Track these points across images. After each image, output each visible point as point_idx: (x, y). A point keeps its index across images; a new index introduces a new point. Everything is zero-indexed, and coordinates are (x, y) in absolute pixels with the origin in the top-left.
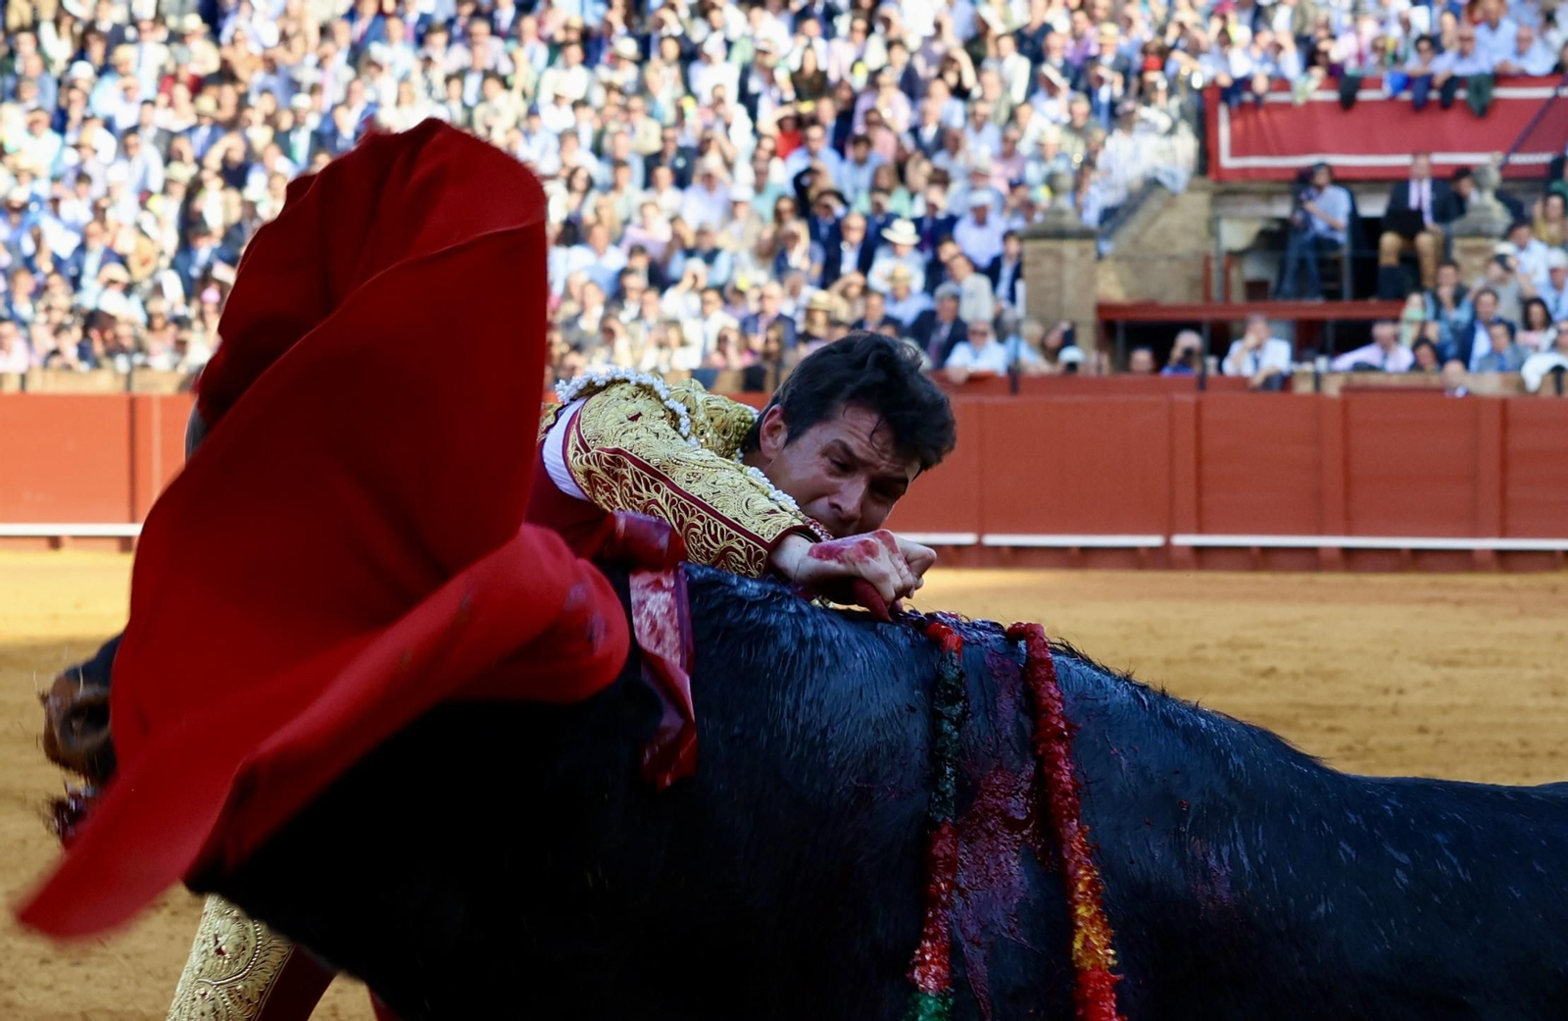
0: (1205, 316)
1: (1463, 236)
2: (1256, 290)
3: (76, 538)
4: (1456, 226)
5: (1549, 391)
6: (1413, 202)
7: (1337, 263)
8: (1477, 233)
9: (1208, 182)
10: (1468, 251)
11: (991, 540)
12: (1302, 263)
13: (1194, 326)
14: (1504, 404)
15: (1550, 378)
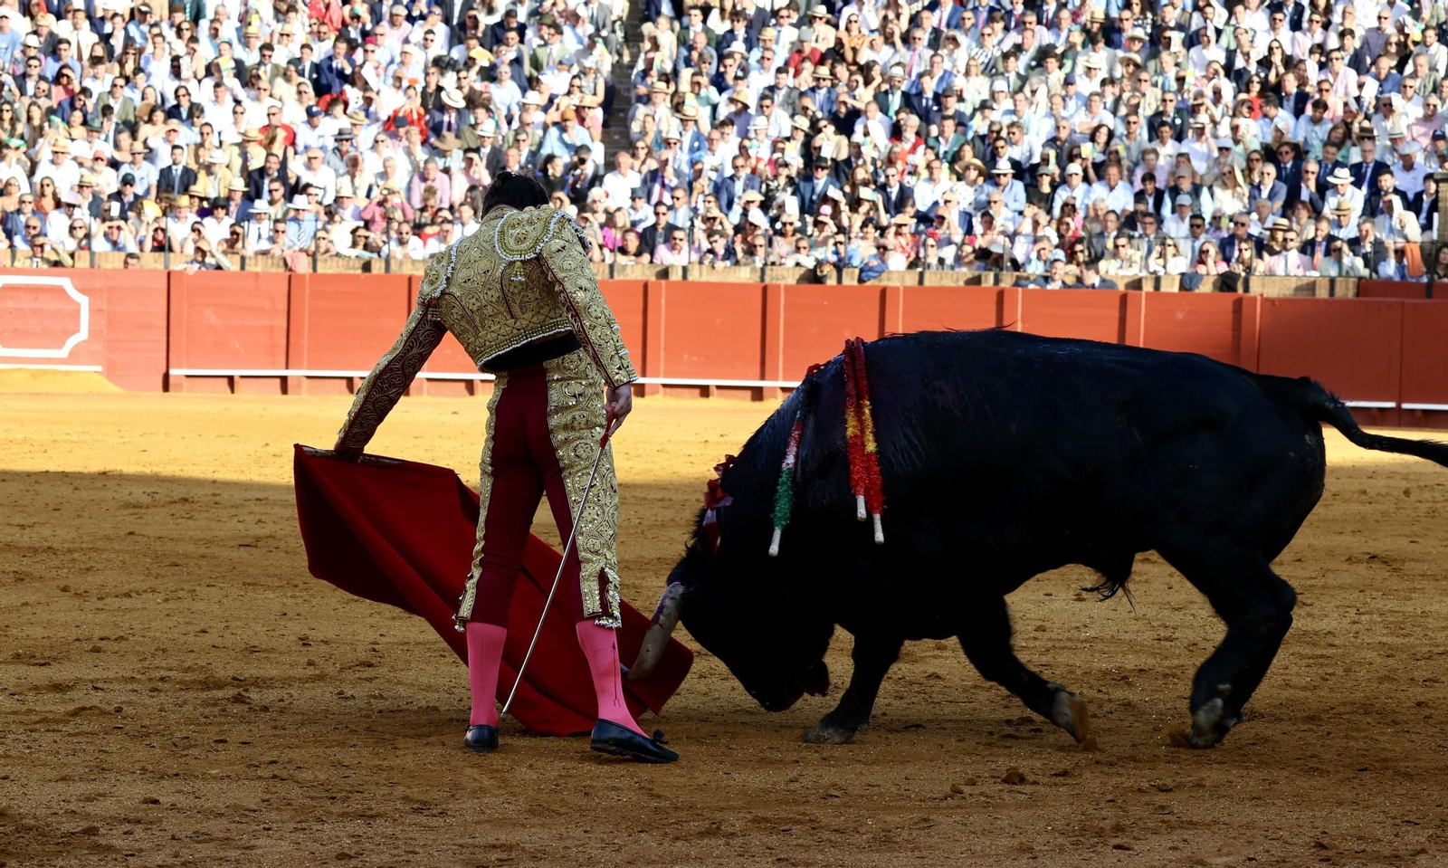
3: (719, 387)
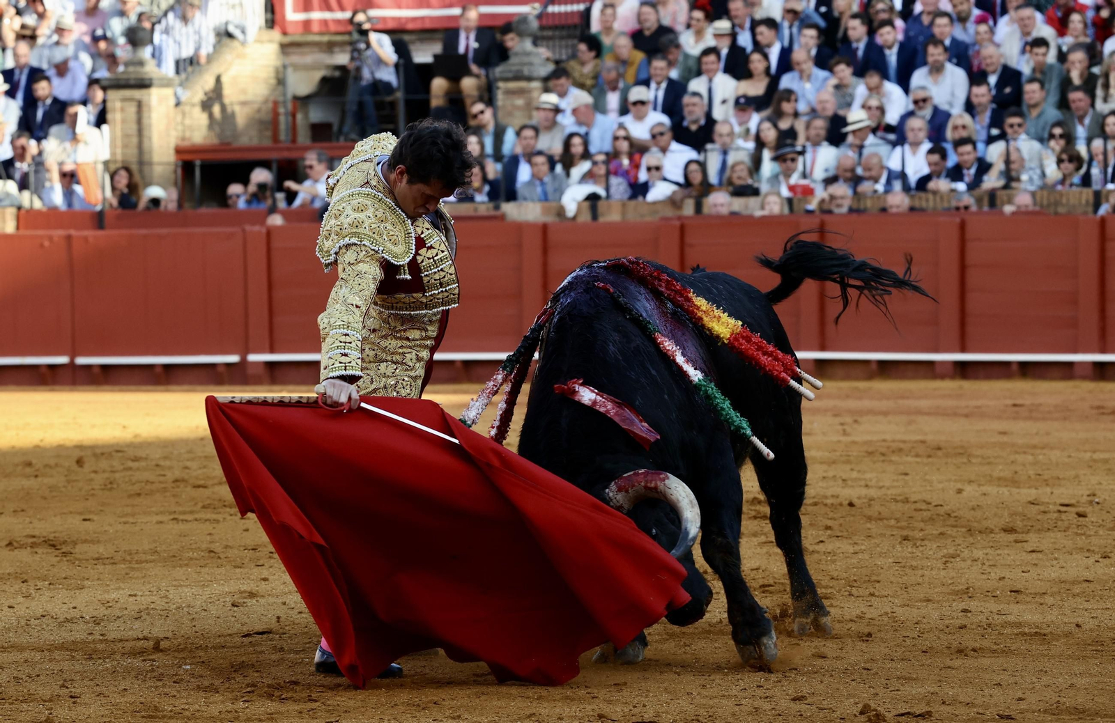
0: (274, 156)
1: (506, 80)
2: (320, 132)
4: (498, 70)
5: (586, 217)
6: (462, 49)
7: (393, 105)
8: (518, 77)
9: (276, 35)
10: (509, 92)
11: (81, 361)
12: (361, 105)
13: (266, 164)
14: (545, 228)
15: (587, 204)
